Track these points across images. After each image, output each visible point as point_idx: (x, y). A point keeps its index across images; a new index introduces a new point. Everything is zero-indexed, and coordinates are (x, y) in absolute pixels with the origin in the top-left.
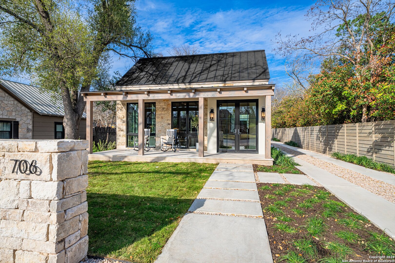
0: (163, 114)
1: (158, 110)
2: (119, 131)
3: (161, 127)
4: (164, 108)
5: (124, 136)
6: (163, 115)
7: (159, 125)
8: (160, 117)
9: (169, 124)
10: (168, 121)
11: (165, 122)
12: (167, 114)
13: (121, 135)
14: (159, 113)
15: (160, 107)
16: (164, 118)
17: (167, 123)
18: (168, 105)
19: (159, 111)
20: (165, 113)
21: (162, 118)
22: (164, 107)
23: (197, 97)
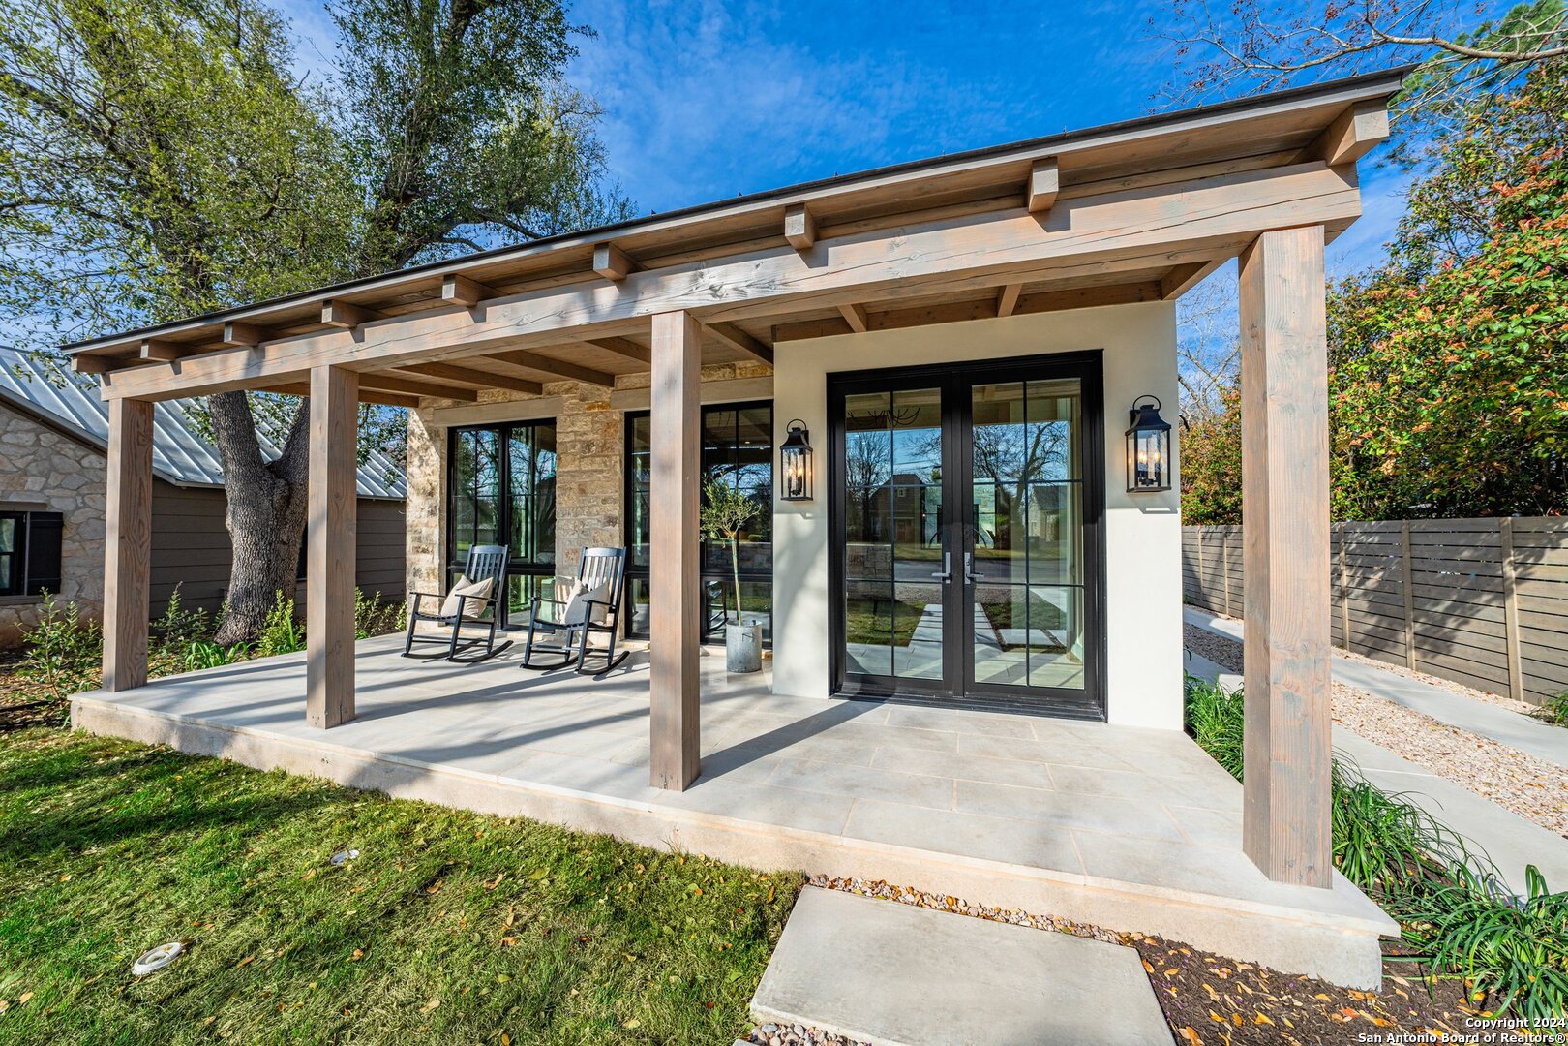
0: (584, 472)
1: (566, 453)
2: (417, 550)
3: (575, 536)
4: (589, 445)
5: (431, 577)
6: (584, 478)
7: (571, 526)
8: (574, 486)
9: (611, 521)
10: (609, 506)
11: (595, 510)
12: (602, 471)
13: (424, 571)
14: (569, 468)
15: (572, 437)
16: (589, 490)
17: (601, 517)
18: (608, 426)
19: (570, 458)
20: (596, 467)
21: (582, 491)
22: (590, 437)
23: (641, 309)
